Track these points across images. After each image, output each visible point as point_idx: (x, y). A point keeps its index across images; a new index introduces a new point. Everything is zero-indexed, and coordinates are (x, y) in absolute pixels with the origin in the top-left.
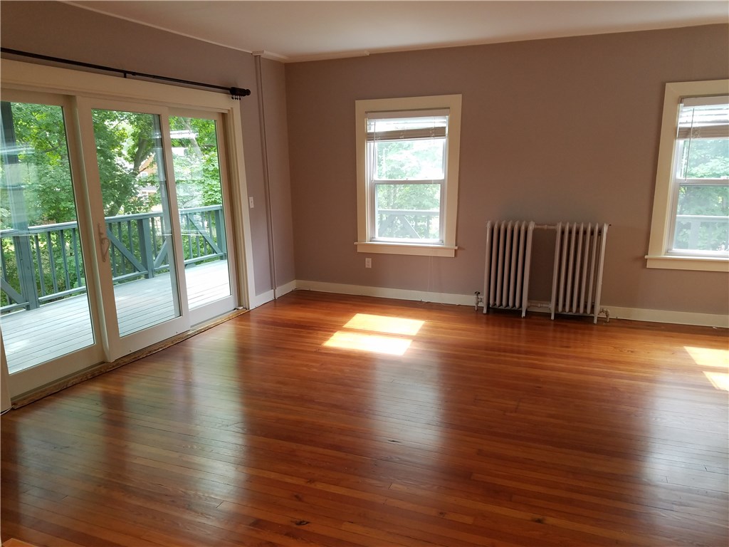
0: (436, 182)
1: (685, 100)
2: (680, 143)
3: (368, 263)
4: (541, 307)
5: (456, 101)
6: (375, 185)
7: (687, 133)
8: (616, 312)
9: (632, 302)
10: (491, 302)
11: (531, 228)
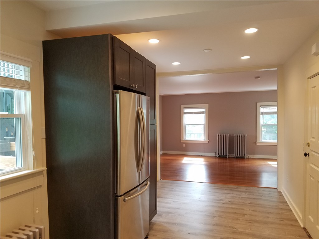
0: (203, 124)
1: (261, 106)
2: (261, 116)
3: (184, 145)
4: (232, 156)
5: (207, 105)
6: (186, 125)
7: (262, 114)
8: (250, 156)
9: (254, 153)
10: (219, 154)
11: (228, 135)
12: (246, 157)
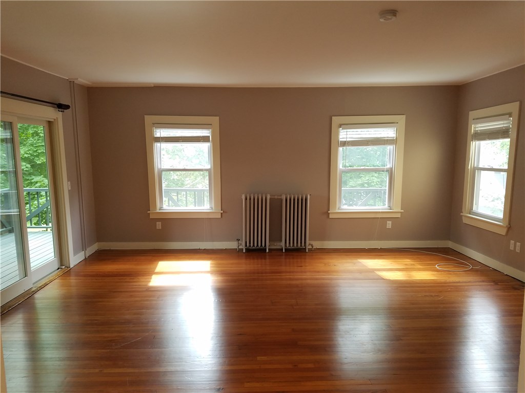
0: (206, 170)
1: (342, 126)
2: (341, 149)
3: (159, 225)
4: (277, 246)
5: (215, 120)
6: (161, 171)
7: (344, 144)
8: (317, 244)
10: (248, 245)
11: (268, 197)
12: (308, 247)
